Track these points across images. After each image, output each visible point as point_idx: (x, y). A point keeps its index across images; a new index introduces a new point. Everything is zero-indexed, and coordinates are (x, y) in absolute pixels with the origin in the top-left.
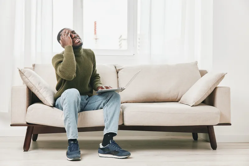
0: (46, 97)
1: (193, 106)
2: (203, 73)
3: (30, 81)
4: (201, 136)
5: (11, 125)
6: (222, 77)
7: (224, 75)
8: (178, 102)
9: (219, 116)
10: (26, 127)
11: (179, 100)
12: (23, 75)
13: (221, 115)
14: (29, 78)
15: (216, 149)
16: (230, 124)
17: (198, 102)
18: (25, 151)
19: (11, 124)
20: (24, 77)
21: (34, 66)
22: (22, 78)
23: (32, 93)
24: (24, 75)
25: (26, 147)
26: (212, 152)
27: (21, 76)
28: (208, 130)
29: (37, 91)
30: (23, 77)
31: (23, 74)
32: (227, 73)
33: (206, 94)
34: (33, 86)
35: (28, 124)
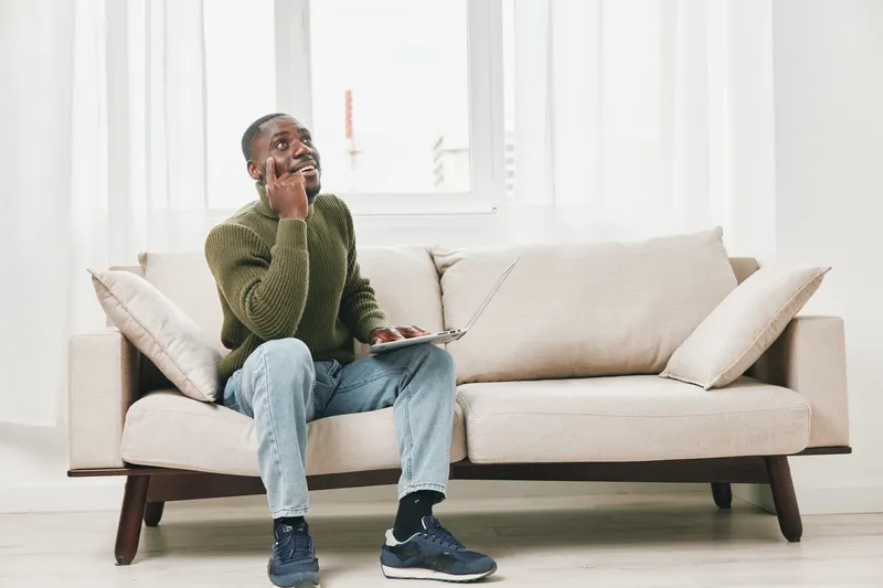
0: (190, 370)
1: (713, 388)
2: (743, 270)
3: (134, 314)
4: (742, 493)
5: (70, 474)
6: (813, 282)
7: (822, 275)
8: (658, 374)
9: (806, 423)
10: (123, 480)
11: (663, 366)
12: (107, 294)
13: (816, 418)
14: (129, 306)
15: (799, 541)
16: (845, 450)
17: (729, 372)
18: (120, 563)
19: (69, 469)
20: (110, 300)
21: (144, 259)
22: (103, 305)
23: (139, 356)
24: (112, 294)
25: (125, 551)
26: (784, 549)
27: (102, 298)
28: (769, 472)
29: (156, 348)
30: (107, 299)
31: (107, 290)
32: (830, 269)
33: (757, 344)
34: (142, 331)
35: (130, 468)
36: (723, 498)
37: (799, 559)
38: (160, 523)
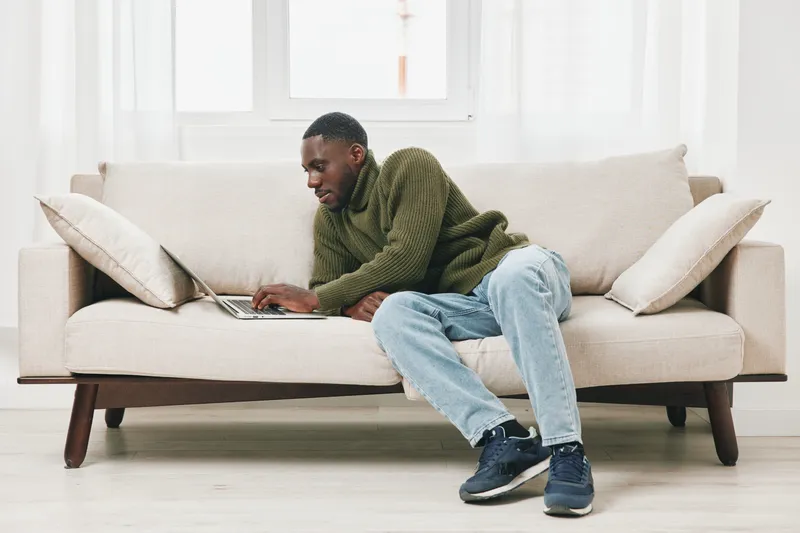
0: (148, 280)
1: (641, 314)
3: (85, 233)
5: (20, 381)
6: (754, 214)
7: (762, 208)
8: (603, 295)
9: (740, 349)
10: (73, 387)
11: (609, 288)
12: (57, 218)
13: (749, 342)
14: (80, 227)
15: (734, 464)
16: (782, 378)
17: (660, 300)
18: (69, 466)
19: (19, 376)
20: (61, 223)
21: (103, 168)
22: (56, 228)
23: (92, 272)
24: (62, 218)
25: (75, 452)
26: (722, 474)
27: (53, 223)
29: (112, 264)
30: (57, 223)
31: (56, 213)
32: (770, 202)
33: (691, 274)
34: (95, 249)
35: (76, 377)
36: (677, 419)
37: (735, 485)
38: (121, 425)
